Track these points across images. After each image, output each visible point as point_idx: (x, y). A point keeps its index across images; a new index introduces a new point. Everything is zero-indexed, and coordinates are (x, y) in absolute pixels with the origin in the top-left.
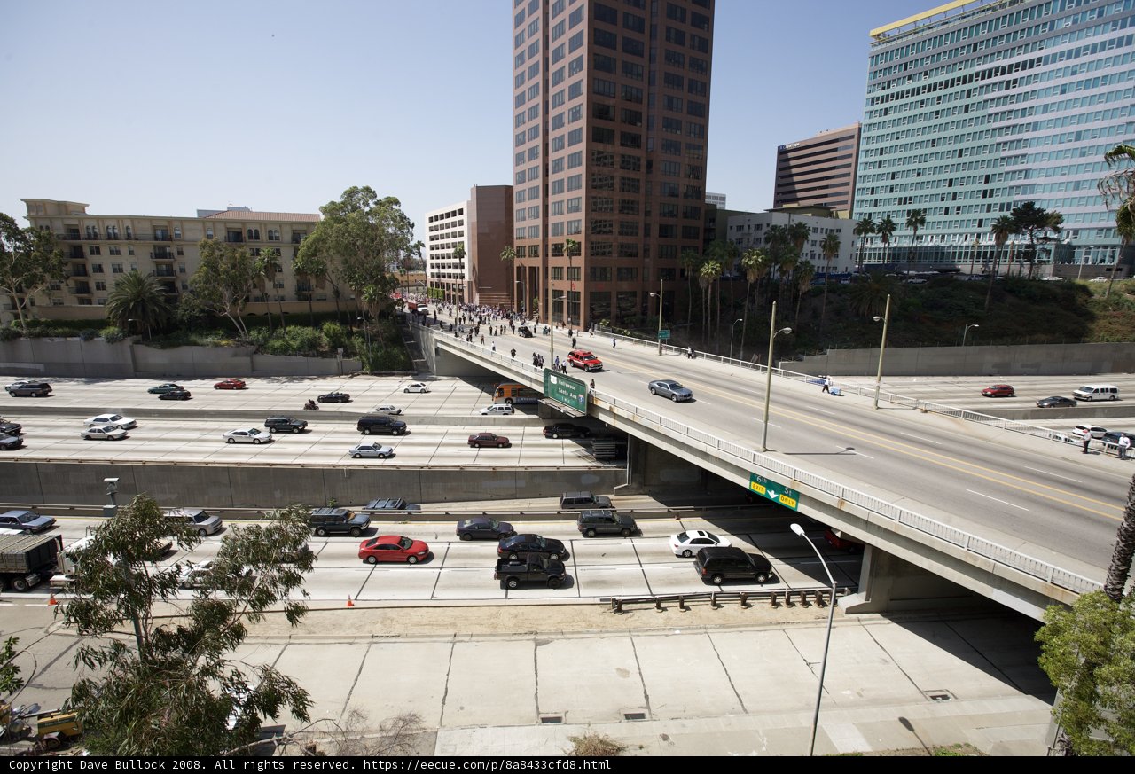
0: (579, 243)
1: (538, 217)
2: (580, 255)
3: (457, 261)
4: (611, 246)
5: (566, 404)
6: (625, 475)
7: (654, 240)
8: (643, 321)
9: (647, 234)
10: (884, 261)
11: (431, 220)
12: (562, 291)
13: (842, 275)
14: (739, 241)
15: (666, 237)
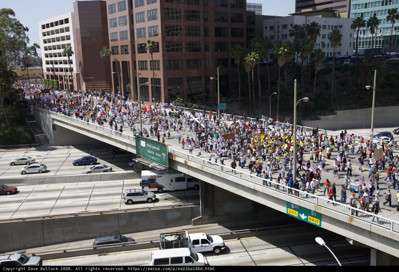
0: (158, 43)
1: (126, 24)
2: (158, 51)
3: (66, 58)
4: (181, 44)
5: (153, 161)
6: (199, 210)
7: (212, 38)
8: (207, 97)
9: (206, 34)
10: (373, 47)
11: (43, 27)
12: (148, 78)
13: (344, 58)
14: (272, 37)
15: (220, 36)
